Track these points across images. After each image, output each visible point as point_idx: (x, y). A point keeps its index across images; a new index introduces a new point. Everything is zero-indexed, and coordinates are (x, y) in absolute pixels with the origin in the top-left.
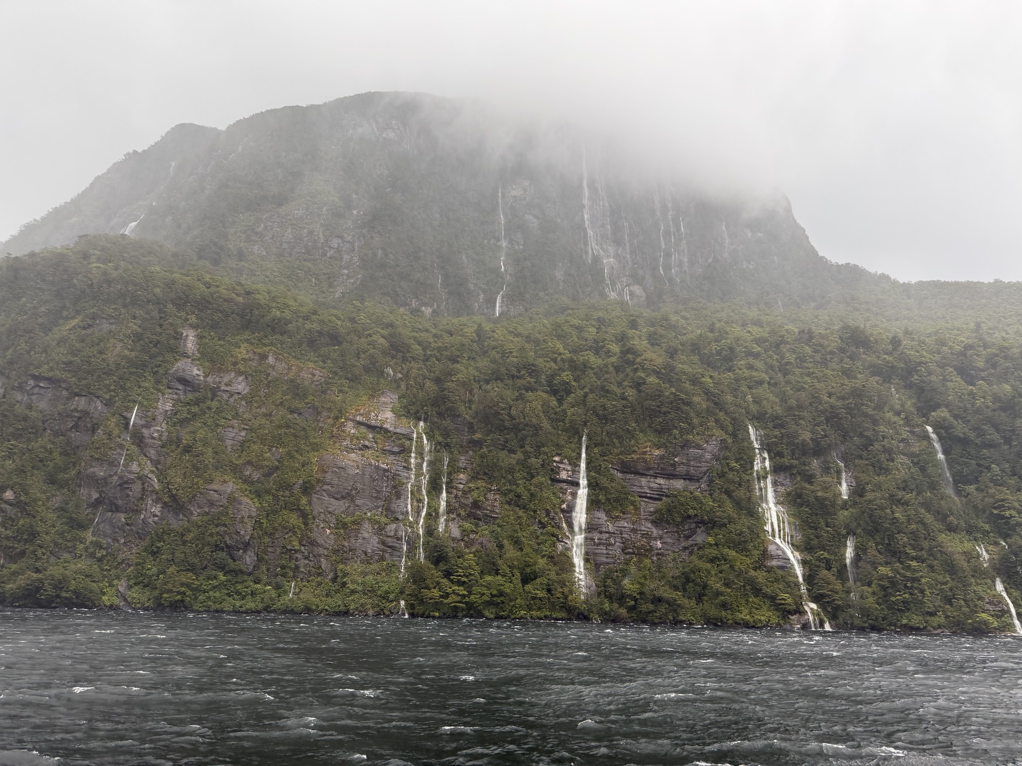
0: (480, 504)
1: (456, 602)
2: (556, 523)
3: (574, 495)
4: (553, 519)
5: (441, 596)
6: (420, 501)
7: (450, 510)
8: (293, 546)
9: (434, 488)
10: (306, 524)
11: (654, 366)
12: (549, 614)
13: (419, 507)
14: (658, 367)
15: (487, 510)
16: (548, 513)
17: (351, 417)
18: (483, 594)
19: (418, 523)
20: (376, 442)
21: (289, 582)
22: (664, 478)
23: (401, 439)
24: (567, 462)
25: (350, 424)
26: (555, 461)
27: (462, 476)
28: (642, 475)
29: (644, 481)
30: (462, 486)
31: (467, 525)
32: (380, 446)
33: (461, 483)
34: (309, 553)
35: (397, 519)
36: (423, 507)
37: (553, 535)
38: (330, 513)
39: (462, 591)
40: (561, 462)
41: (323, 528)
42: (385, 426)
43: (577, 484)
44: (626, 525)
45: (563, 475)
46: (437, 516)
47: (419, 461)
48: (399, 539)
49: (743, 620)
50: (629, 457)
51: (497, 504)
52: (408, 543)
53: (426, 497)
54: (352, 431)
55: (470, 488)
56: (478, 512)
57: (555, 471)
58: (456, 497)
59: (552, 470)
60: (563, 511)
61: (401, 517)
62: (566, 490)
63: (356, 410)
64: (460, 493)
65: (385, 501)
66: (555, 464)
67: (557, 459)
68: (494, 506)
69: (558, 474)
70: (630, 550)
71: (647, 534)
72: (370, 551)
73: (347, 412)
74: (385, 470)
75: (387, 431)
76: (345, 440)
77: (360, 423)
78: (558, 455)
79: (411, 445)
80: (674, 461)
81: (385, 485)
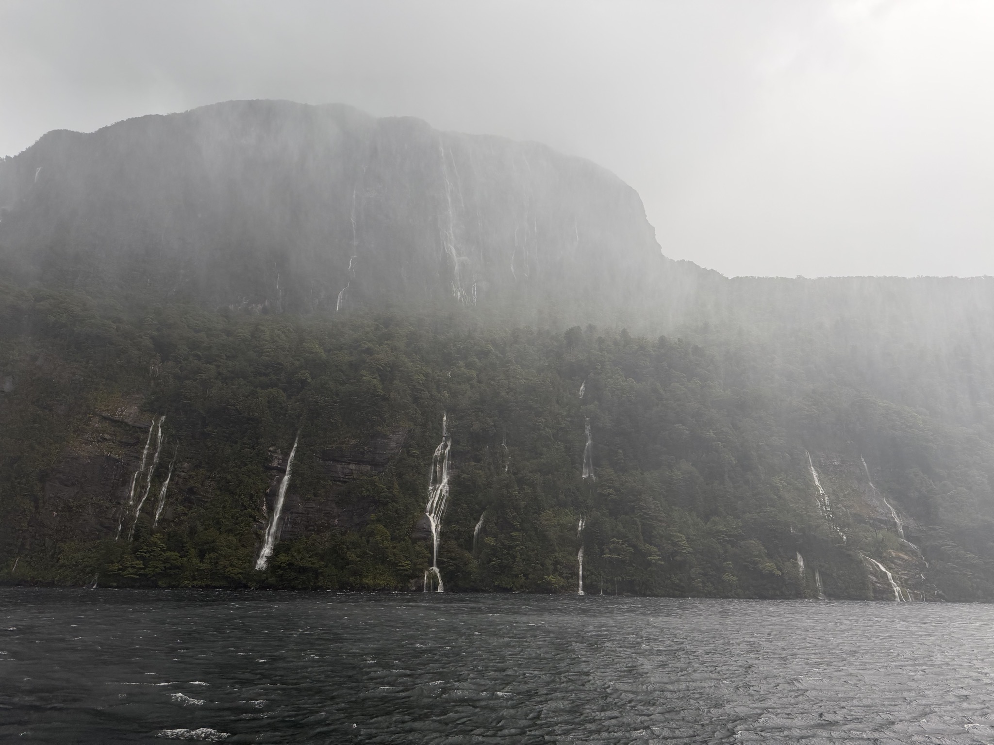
0: (195, 489)
1: (131, 574)
2: (256, 506)
3: (280, 481)
4: (255, 502)
5: (119, 570)
6: (144, 487)
7: (169, 495)
8: (22, 527)
9: (159, 477)
10: (37, 507)
11: (379, 365)
12: (209, 583)
13: (141, 492)
14: (382, 366)
15: (201, 495)
16: (251, 497)
17: (98, 413)
18: (157, 567)
19: (137, 507)
20: (115, 435)
21: (14, 557)
22: (355, 464)
23: (137, 432)
24: (280, 452)
25: (97, 419)
26: (270, 451)
27: (186, 465)
28: (338, 461)
29: (339, 467)
30: (183, 474)
31: (181, 508)
32: (119, 438)
33: (183, 472)
34: (35, 533)
35: (119, 503)
36: (145, 492)
37: (251, 516)
38: (59, 498)
39: (140, 564)
40: (275, 452)
41: (50, 511)
42: (126, 420)
43: (285, 471)
44: (314, 505)
45: (275, 464)
46: (157, 500)
47: (152, 451)
48: (116, 521)
49: (367, 584)
50: (330, 446)
51: (210, 490)
52: (123, 524)
53: (149, 484)
54: (97, 425)
55: (190, 475)
56: (193, 497)
57: (270, 459)
58: (177, 483)
59: (266, 459)
60: (267, 495)
61: (122, 502)
62: (275, 476)
63: (105, 406)
64: (181, 481)
65: (112, 487)
66: (269, 453)
67: (271, 449)
68: (207, 492)
69: (271, 462)
70: (312, 528)
71: (329, 513)
72: (87, 530)
73: (96, 408)
74: (117, 461)
75: (127, 424)
76: (87, 433)
77: (105, 418)
78: (273, 445)
79: (147, 438)
80: (364, 449)
81: (114, 473)
